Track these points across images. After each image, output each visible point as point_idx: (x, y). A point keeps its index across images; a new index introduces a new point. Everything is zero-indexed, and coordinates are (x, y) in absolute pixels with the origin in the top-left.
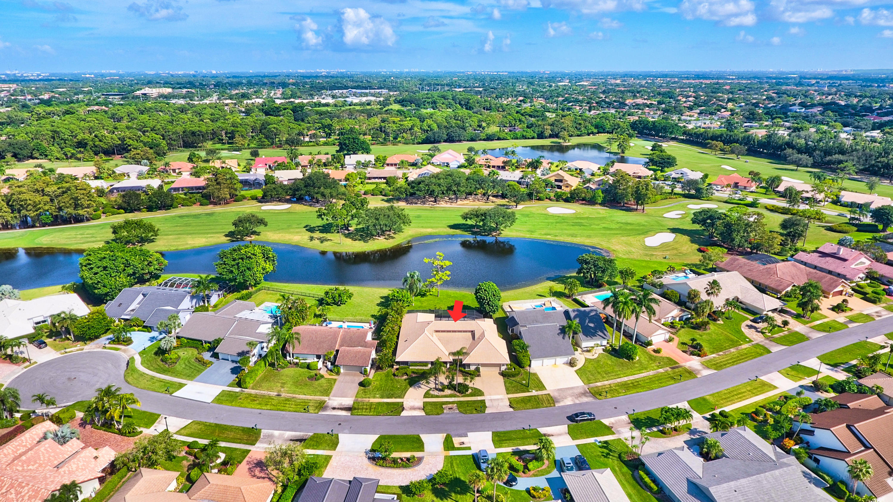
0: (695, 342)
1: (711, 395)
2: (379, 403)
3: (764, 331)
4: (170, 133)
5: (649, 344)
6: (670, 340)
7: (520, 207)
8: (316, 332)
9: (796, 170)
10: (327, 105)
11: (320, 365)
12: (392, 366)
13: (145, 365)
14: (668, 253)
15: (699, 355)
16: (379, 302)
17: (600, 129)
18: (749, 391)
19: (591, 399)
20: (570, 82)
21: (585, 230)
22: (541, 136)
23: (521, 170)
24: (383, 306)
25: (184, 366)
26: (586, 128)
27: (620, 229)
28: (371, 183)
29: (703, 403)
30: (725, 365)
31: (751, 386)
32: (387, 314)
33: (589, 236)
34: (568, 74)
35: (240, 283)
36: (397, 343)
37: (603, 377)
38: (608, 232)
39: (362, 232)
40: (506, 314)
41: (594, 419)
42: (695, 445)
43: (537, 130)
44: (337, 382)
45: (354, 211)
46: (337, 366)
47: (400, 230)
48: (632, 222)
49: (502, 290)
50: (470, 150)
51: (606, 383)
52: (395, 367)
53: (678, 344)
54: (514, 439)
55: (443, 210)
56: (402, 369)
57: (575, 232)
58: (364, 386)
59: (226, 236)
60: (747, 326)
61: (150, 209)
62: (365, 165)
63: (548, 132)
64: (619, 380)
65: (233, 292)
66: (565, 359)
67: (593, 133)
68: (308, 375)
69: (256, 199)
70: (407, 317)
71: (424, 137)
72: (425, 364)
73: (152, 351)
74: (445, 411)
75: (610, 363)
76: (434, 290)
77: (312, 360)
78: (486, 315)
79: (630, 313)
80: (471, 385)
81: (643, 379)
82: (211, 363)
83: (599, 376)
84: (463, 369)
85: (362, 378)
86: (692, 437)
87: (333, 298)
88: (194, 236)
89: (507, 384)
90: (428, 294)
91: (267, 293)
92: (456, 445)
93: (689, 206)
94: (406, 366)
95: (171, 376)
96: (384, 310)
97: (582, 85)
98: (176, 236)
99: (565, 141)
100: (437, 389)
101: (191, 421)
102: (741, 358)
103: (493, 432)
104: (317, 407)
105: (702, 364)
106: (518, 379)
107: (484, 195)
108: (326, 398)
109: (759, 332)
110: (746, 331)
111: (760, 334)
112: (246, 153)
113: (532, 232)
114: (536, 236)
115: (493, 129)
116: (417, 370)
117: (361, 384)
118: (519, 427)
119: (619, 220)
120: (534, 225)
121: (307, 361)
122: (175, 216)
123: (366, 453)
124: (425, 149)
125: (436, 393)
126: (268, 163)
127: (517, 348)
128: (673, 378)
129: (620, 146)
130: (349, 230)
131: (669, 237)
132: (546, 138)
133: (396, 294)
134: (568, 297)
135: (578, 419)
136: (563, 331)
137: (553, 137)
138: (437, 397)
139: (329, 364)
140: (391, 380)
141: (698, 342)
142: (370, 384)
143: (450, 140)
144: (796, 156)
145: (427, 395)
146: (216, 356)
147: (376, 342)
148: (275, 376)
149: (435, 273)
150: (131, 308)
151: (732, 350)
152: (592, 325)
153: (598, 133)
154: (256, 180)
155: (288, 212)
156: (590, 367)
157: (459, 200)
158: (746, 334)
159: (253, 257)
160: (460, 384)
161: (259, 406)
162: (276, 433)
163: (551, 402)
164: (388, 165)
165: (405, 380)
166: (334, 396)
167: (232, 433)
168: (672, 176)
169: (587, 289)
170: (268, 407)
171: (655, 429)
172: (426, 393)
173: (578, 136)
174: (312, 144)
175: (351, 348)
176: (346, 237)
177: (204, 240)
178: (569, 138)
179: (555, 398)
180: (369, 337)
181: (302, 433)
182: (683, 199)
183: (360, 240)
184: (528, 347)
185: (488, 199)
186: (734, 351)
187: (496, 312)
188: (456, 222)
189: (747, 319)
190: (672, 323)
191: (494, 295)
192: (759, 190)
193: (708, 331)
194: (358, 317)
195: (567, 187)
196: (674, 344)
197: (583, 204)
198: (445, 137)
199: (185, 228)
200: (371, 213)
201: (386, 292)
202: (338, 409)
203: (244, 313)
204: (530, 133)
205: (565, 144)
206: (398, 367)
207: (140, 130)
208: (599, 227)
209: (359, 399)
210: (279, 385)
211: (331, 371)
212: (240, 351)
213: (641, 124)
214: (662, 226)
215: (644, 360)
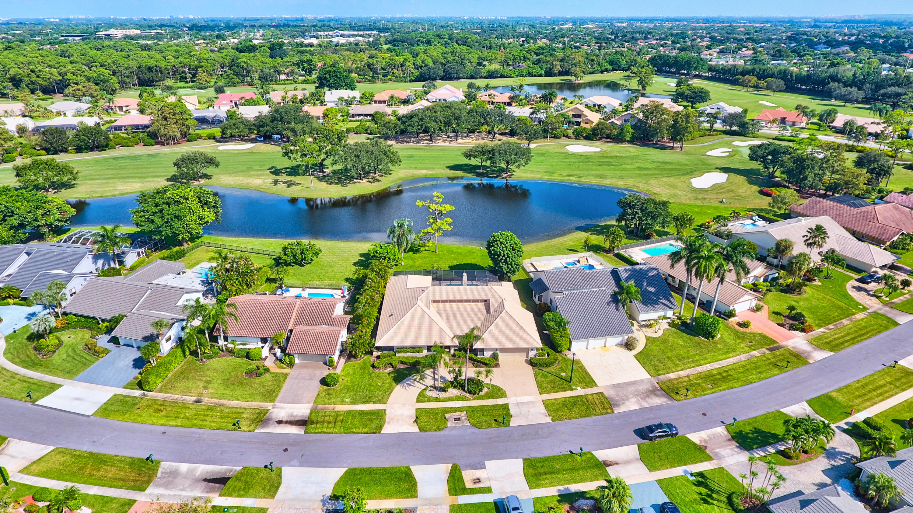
0: (793, 312)
1: (839, 390)
2: (349, 413)
3: (879, 294)
4: (123, 68)
5: (731, 314)
6: (758, 309)
7: (533, 146)
8: (261, 304)
9: (844, 106)
10: (311, 45)
11: (265, 352)
12: (371, 353)
13: (9, 355)
14: (723, 196)
15: (803, 330)
16: (356, 260)
17: (615, 66)
18: (890, 383)
19: (665, 399)
20: (573, 25)
21: (615, 170)
22: (549, 73)
23: (531, 106)
24: (361, 266)
25: (64, 357)
26: (599, 64)
27: (657, 168)
28: (354, 121)
29: (830, 403)
30: (842, 343)
31: (891, 376)
32: (365, 277)
33: (622, 178)
34: (571, 19)
35: (167, 237)
36: (378, 319)
37: (677, 365)
38: (644, 172)
39: (340, 174)
40: (529, 275)
41: (677, 434)
42: (841, 477)
43: (544, 66)
44: (288, 379)
45: (329, 147)
46: (289, 355)
47: (388, 172)
48: (671, 161)
49: (524, 243)
50: (470, 86)
51: (682, 373)
52: (375, 354)
53: (769, 315)
54: (559, 472)
55: (441, 149)
56: (385, 357)
57: (604, 172)
58: (328, 385)
59: (168, 180)
60: (854, 287)
61: (79, 150)
62: (349, 102)
63: (557, 69)
64: (699, 369)
65: (161, 249)
66: (619, 339)
67: (607, 70)
68: (246, 368)
69: (214, 138)
70: (393, 282)
71: (418, 74)
72: (418, 349)
73: (25, 333)
74: (449, 424)
75: (681, 343)
76: (430, 244)
77: (254, 345)
78: (502, 277)
79: (713, 273)
80: (486, 381)
81: (734, 367)
82: (106, 351)
83: (670, 364)
84: (473, 356)
85: (325, 372)
86: (833, 462)
87: (294, 256)
88: (126, 180)
89: (539, 379)
90: (422, 249)
91: (207, 250)
92: (469, 485)
93: (734, 143)
94: (391, 353)
95: (41, 372)
96: (362, 271)
97: (587, 28)
98: (104, 181)
99: (577, 78)
100: (436, 388)
101: (52, 448)
102: (861, 332)
103: (524, 460)
104: (253, 421)
105: (810, 343)
106: (554, 369)
107: (489, 132)
108: (268, 405)
109: (872, 296)
110: (854, 294)
111: (874, 298)
112: (211, 92)
113: (550, 173)
114: (556, 177)
115: (494, 67)
116: (407, 358)
117: (324, 382)
118: (564, 450)
119: (655, 159)
120: (552, 166)
121: (247, 347)
122: (110, 158)
123: (324, 502)
124: (418, 87)
125: (435, 394)
126: (234, 100)
127: (551, 324)
128: (776, 366)
129: (640, 82)
130: (324, 172)
131: (721, 178)
132: (555, 75)
133: (379, 250)
134: (608, 251)
135: (653, 435)
136: (615, 299)
137: (563, 75)
138: (437, 400)
139: (278, 351)
140: (369, 374)
141: (799, 311)
142: (336, 382)
143: (447, 77)
144: (844, 90)
145: (421, 398)
146: (115, 341)
147: (348, 317)
148: (196, 371)
149: (431, 221)
150: (7, 273)
151: (845, 322)
152: (652, 289)
153: (613, 70)
154: (215, 117)
155: (250, 152)
156: (655, 350)
157: (459, 138)
158: (855, 298)
159: (184, 201)
160: (470, 380)
161: (164, 421)
162: (184, 467)
163: (607, 406)
164: (375, 102)
165: (389, 374)
166: (283, 402)
167: (113, 469)
168: (707, 112)
169: (630, 241)
170: (179, 422)
171: (771, 450)
172: (419, 395)
173: (591, 73)
174: (289, 82)
175: (310, 328)
176: (320, 180)
177: (139, 185)
178: (582, 74)
179: (612, 399)
180: (339, 310)
181: (224, 467)
182: (725, 136)
183: (337, 183)
184: (568, 323)
185: (494, 137)
186: (848, 322)
187: (517, 273)
188: (457, 163)
189: (852, 278)
190: (754, 284)
191: (514, 250)
192: (809, 126)
193: (805, 296)
194: (327, 282)
195: (587, 123)
196: (764, 314)
197: (607, 142)
198: (441, 73)
199: (118, 171)
200: (351, 149)
201: (365, 247)
202: (287, 422)
203: (165, 277)
204: (537, 70)
205: (577, 82)
206: (379, 353)
207: (87, 65)
208: (632, 166)
209: (320, 406)
210: (201, 384)
211: (281, 361)
212: (148, 334)
213: (661, 60)
214: (708, 165)
215: (729, 339)
